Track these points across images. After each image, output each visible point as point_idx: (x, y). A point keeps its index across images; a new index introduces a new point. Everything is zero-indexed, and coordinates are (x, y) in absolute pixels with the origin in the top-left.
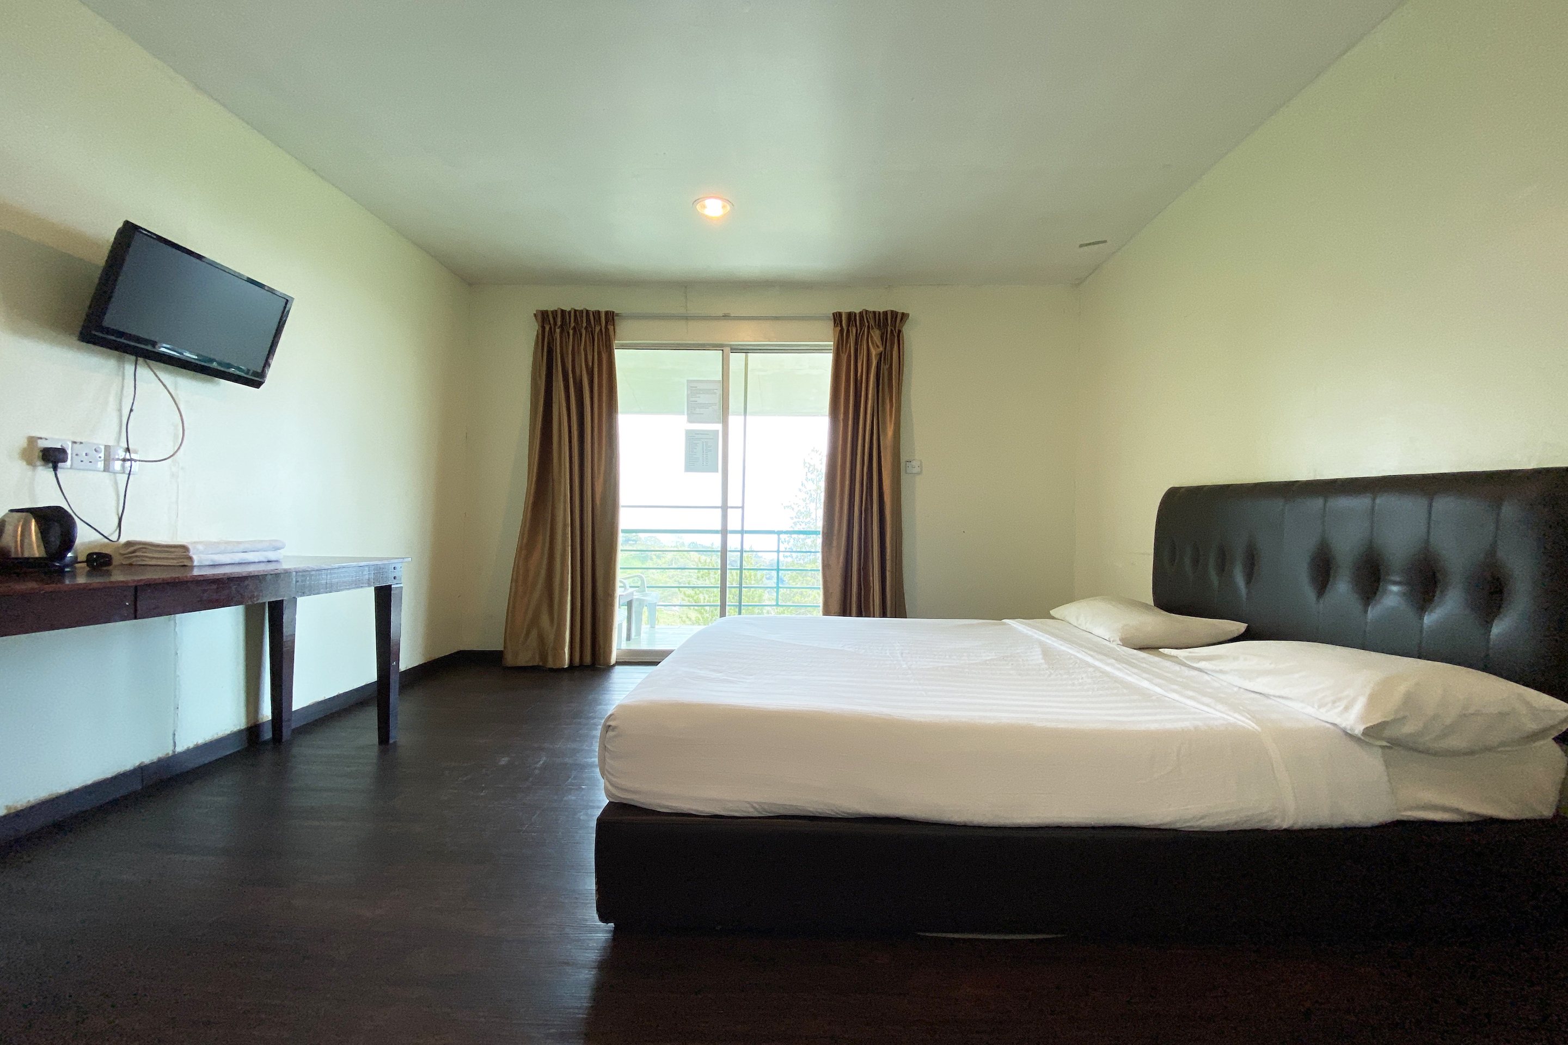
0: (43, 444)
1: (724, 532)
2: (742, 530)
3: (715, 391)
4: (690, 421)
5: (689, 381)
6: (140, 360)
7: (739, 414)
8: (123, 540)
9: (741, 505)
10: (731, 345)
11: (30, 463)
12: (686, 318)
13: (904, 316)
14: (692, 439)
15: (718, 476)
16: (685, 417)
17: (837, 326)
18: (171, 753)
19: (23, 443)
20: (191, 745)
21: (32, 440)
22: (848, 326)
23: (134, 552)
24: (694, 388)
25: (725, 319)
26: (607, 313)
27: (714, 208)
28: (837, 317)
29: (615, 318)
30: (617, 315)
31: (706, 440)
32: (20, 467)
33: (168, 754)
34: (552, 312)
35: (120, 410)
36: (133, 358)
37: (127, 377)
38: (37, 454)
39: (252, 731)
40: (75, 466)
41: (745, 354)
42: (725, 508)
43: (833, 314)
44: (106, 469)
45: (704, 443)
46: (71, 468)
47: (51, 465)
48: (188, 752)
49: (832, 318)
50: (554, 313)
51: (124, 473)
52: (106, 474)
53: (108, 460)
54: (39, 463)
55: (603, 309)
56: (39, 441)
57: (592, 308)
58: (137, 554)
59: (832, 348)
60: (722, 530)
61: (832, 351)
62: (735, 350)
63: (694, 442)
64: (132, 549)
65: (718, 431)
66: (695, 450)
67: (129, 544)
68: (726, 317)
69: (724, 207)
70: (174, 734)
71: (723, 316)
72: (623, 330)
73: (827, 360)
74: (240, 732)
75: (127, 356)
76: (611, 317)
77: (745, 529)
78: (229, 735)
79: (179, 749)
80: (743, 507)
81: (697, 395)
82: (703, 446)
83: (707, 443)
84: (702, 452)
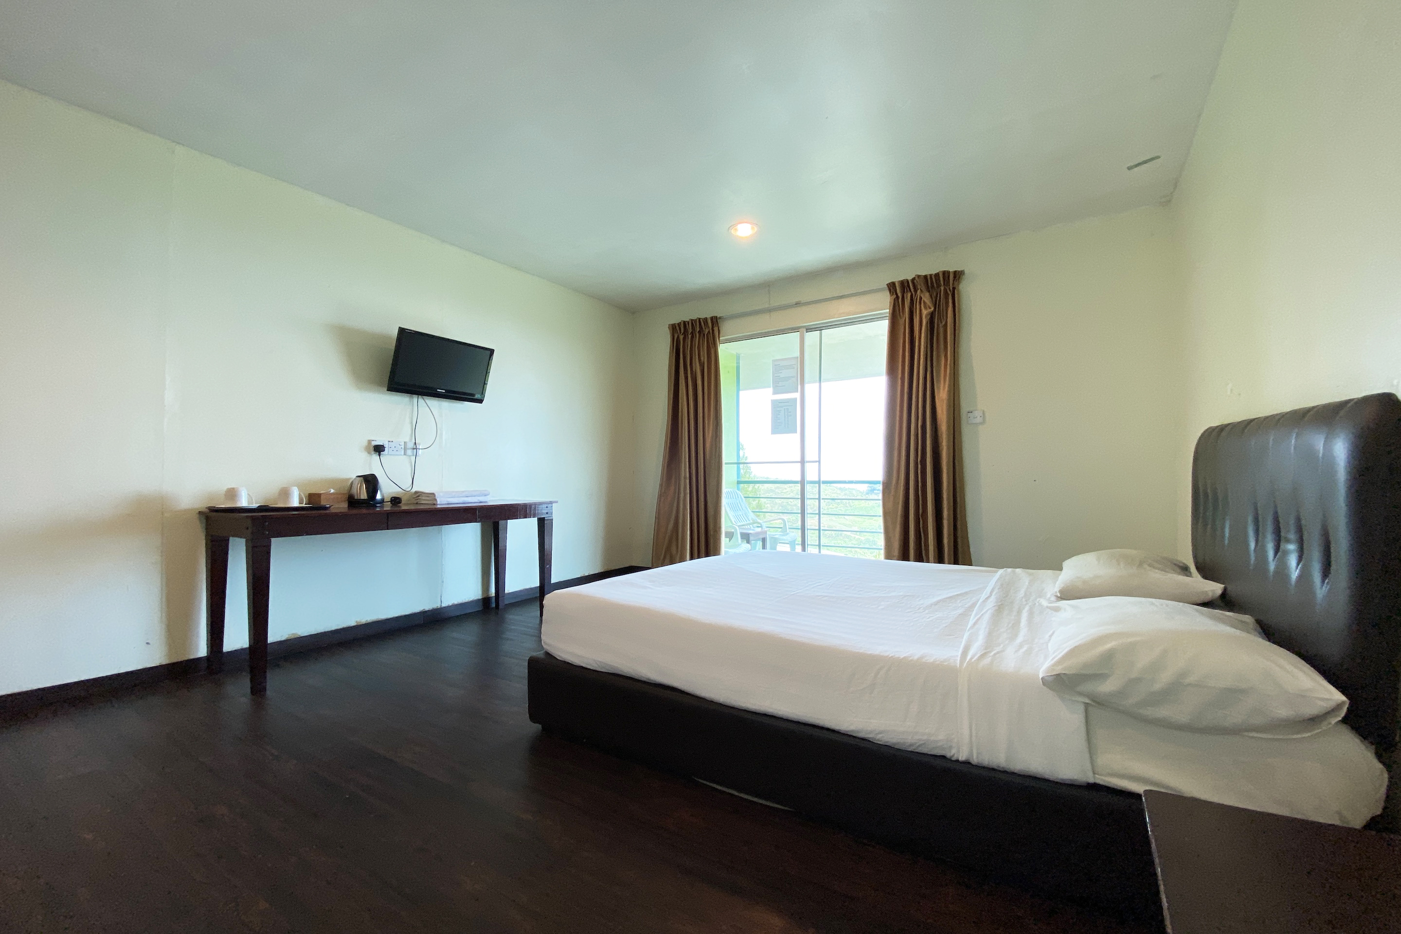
0: (374, 443)
1: (803, 483)
2: (820, 480)
3: (794, 366)
4: (775, 393)
5: (774, 361)
6: (420, 396)
7: (815, 382)
8: (414, 490)
9: (817, 460)
10: (805, 326)
11: (369, 453)
12: (770, 310)
13: (958, 275)
14: (777, 406)
15: (798, 435)
16: (771, 390)
17: (893, 295)
18: (439, 607)
19: (365, 443)
20: (450, 604)
21: (370, 442)
22: (903, 293)
23: (418, 496)
24: (777, 367)
25: (797, 307)
26: (712, 318)
27: (744, 231)
28: (891, 287)
29: (718, 320)
30: (720, 318)
31: (787, 407)
32: (365, 455)
33: (437, 607)
34: (678, 324)
35: (412, 423)
36: (417, 396)
37: (414, 405)
38: (372, 449)
39: (486, 601)
40: (390, 453)
41: (819, 331)
42: (803, 462)
43: (887, 284)
44: (405, 454)
45: (786, 410)
46: (388, 454)
47: (378, 453)
48: (449, 607)
49: (887, 288)
50: (679, 324)
51: (413, 455)
52: (405, 456)
53: (405, 449)
54: (373, 452)
55: (709, 316)
56: (373, 442)
57: (702, 316)
58: (420, 498)
59: (888, 315)
60: (801, 482)
61: (888, 318)
62: (809, 329)
63: (778, 409)
64: (417, 495)
65: (796, 399)
66: (778, 416)
67: (416, 492)
68: (798, 304)
69: (753, 228)
70: (441, 597)
71: (796, 304)
72: (727, 328)
73: (883, 326)
74: (479, 600)
75: (414, 395)
76: (715, 321)
77: (822, 479)
78: (471, 601)
79: (444, 605)
80: (819, 462)
81: (780, 371)
82: (785, 412)
83: (788, 409)
84: (785, 417)
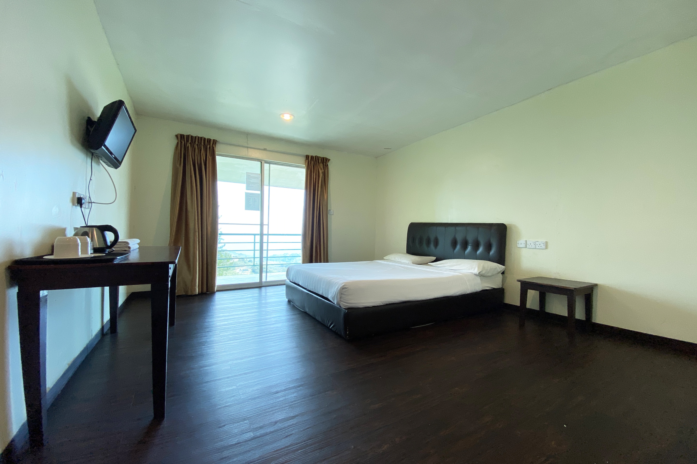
0: (76, 195)
3: (258, 178)
4: (247, 189)
5: (247, 173)
9: (267, 224)
10: (264, 160)
11: (76, 205)
12: (247, 147)
13: (329, 160)
14: (248, 196)
15: (260, 212)
16: (245, 187)
17: (307, 160)
21: (73, 194)
22: (311, 160)
24: (249, 176)
28: (307, 157)
30: (218, 141)
38: (76, 200)
39: (103, 329)
40: (85, 204)
41: (269, 164)
42: (262, 225)
47: (80, 205)
48: (94, 338)
55: (212, 138)
57: (207, 137)
60: (260, 234)
61: (306, 168)
62: (266, 162)
63: (249, 198)
65: (259, 194)
66: (249, 201)
71: (264, 149)
76: (215, 142)
78: (99, 331)
81: (251, 179)
82: (253, 200)
83: (255, 198)
84: (253, 202)
